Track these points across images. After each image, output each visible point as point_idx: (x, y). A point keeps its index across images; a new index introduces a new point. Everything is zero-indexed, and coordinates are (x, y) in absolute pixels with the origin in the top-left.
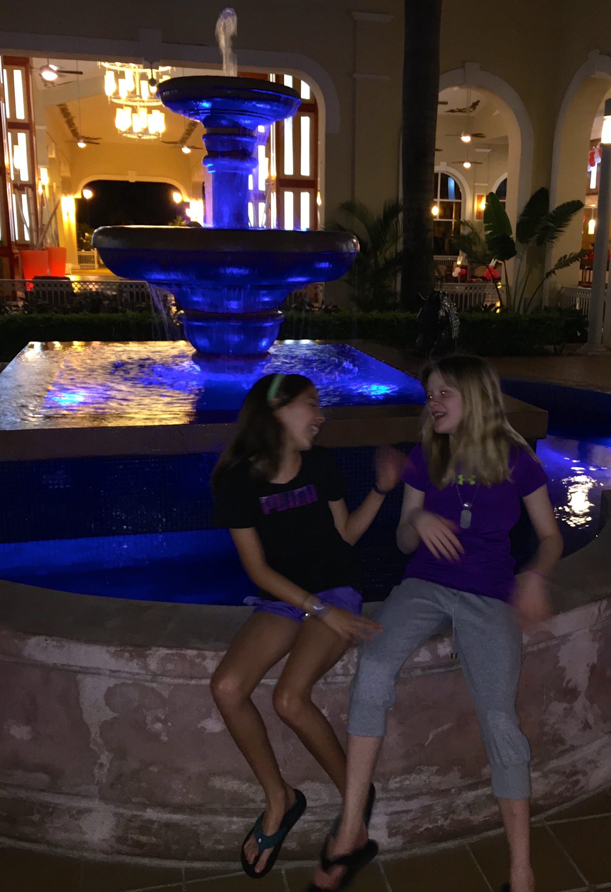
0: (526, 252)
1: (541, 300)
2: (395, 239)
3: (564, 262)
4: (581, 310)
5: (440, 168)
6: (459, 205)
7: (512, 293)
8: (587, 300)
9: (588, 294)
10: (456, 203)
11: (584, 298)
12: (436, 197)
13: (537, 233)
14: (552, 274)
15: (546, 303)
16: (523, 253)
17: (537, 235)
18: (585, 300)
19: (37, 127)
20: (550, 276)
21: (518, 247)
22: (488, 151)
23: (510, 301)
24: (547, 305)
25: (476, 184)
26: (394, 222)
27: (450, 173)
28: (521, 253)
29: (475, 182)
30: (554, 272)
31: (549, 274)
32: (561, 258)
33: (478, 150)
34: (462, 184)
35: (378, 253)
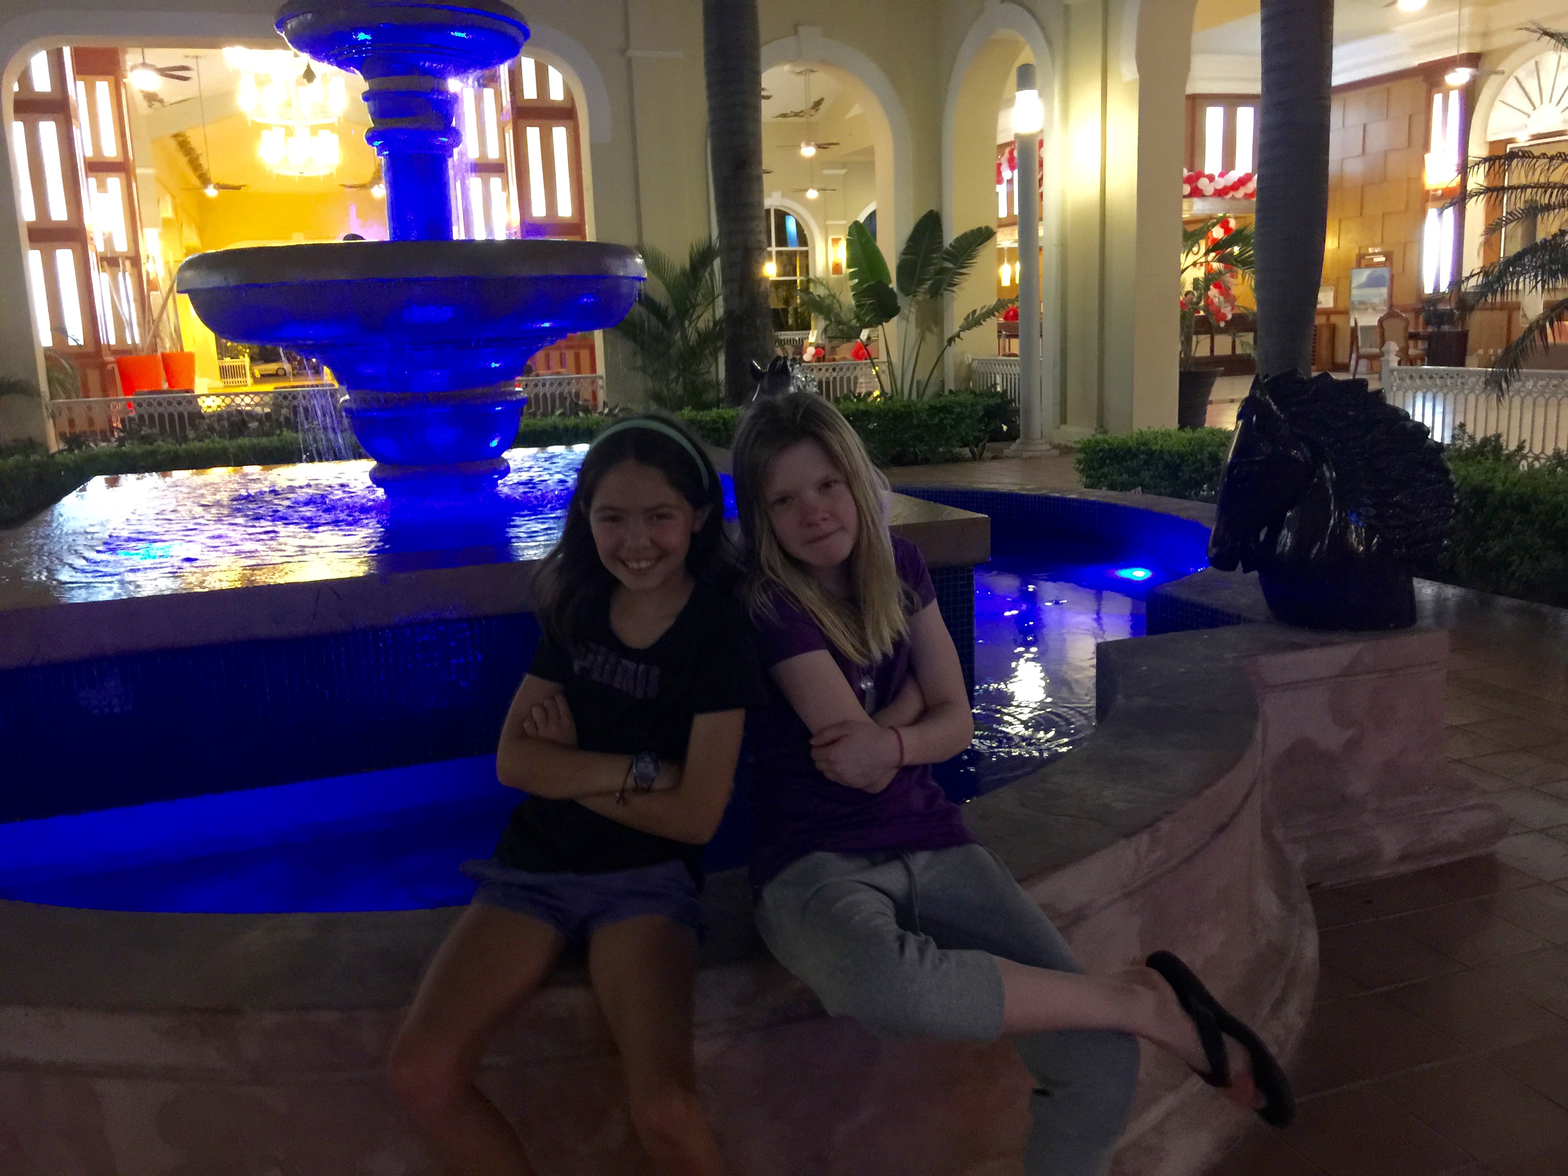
0: (913, 310)
1: (943, 381)
2: (711, 299)
3: (974, 321)
4: (1005, 392)
5: (772, 200)
6: (805, 254)
7: (898, 373)
8: (1013, 376)
9: (1013, 367)
10: (801, 252)
11: (1008, 373)
12: (770, 245)
13: (928, 280)
14: (957, 339)
15: (950, 385)
16: (910, 311)
17: (930, 282)
18: (1009, 376)
19: (139, 171)
20: (953, 342)
21: (902, 301)
22: (844, 171)
23: (896, 386)
24: (953, 389)
25: (828, 222)
26: (707, 275)
27: (788, 208)
28: (907, 312)
29: (826, 220)
30: (959, 336)
31: (951, 340)
32: (969, 315)
33: (827, 172)
34: (806, 222)
35: (687, 323)
